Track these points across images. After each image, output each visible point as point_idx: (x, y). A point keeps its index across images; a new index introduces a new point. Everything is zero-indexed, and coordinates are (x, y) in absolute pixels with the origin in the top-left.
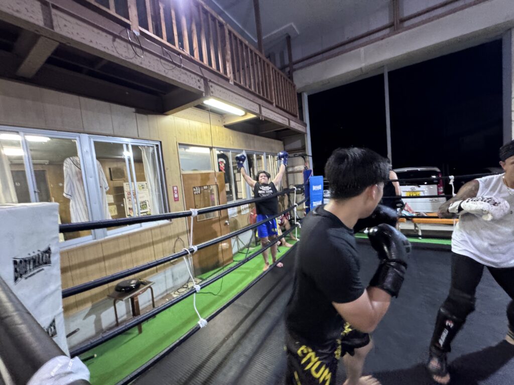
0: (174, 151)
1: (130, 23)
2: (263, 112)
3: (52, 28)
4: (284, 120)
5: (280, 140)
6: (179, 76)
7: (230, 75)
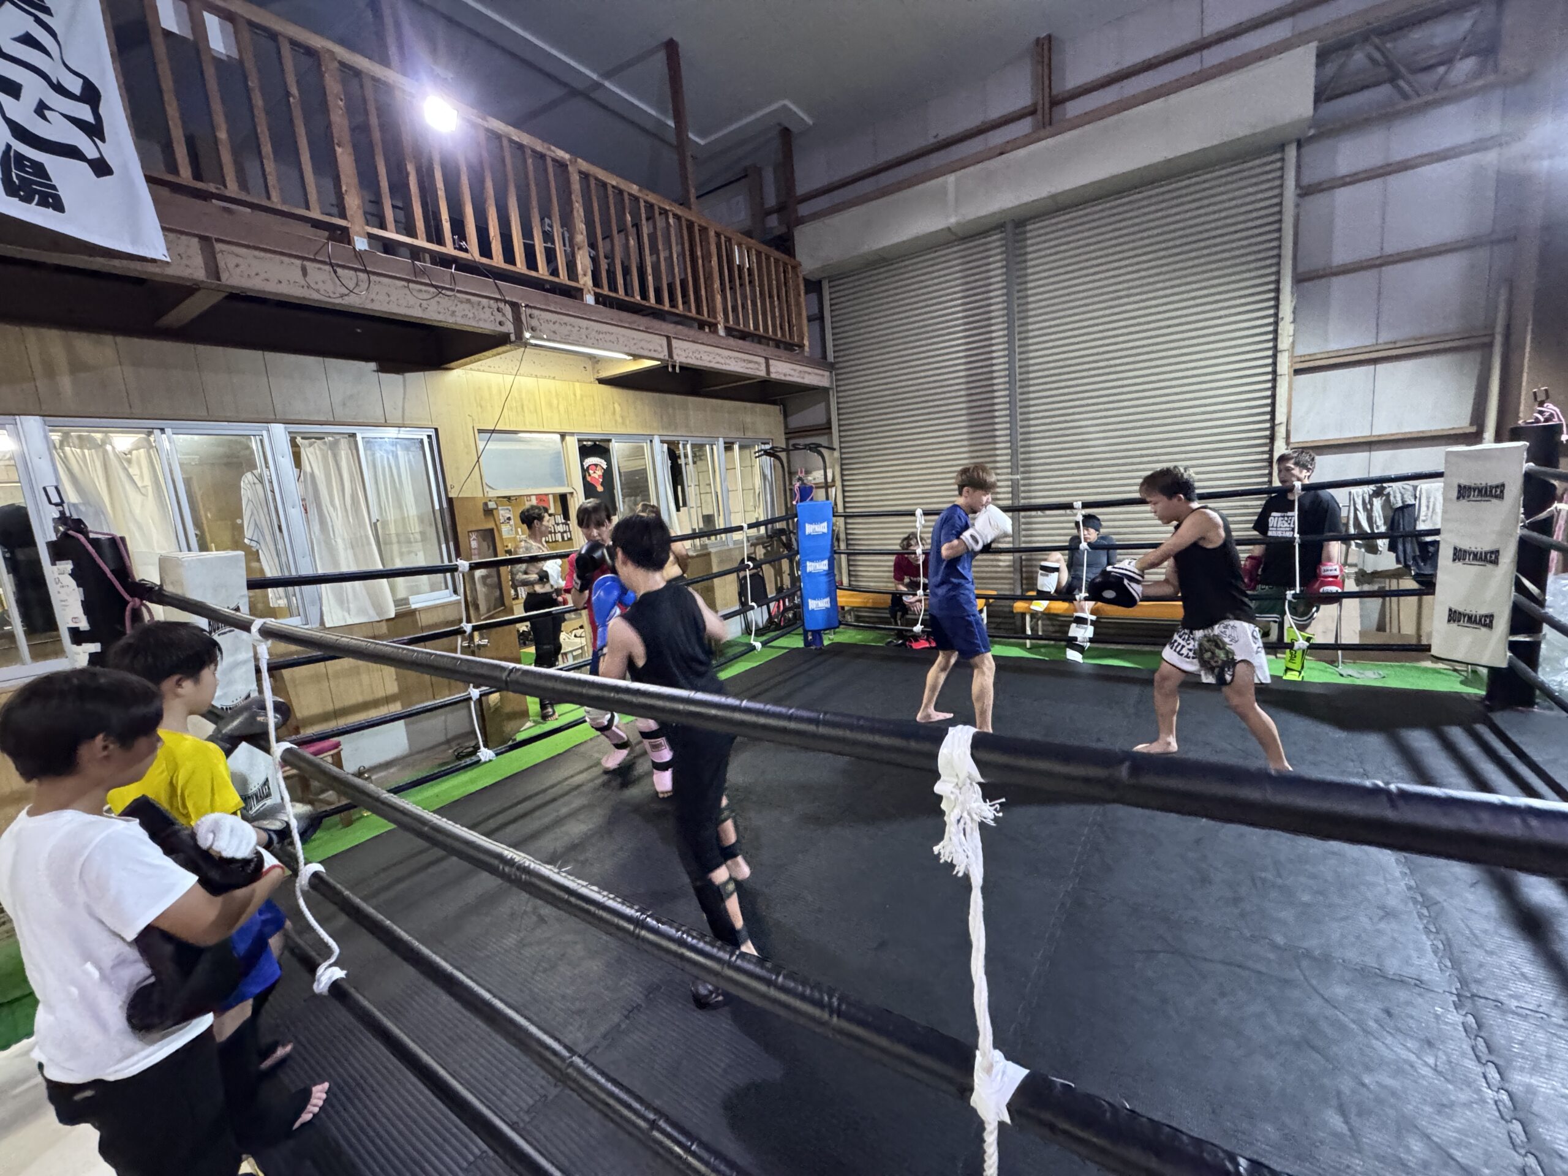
0: (468, 446)
1: (349, 225)
3: (219, 279)
4: (750, 362)
5: (773, 403)
6: (453, 308)
7: (586, 281)
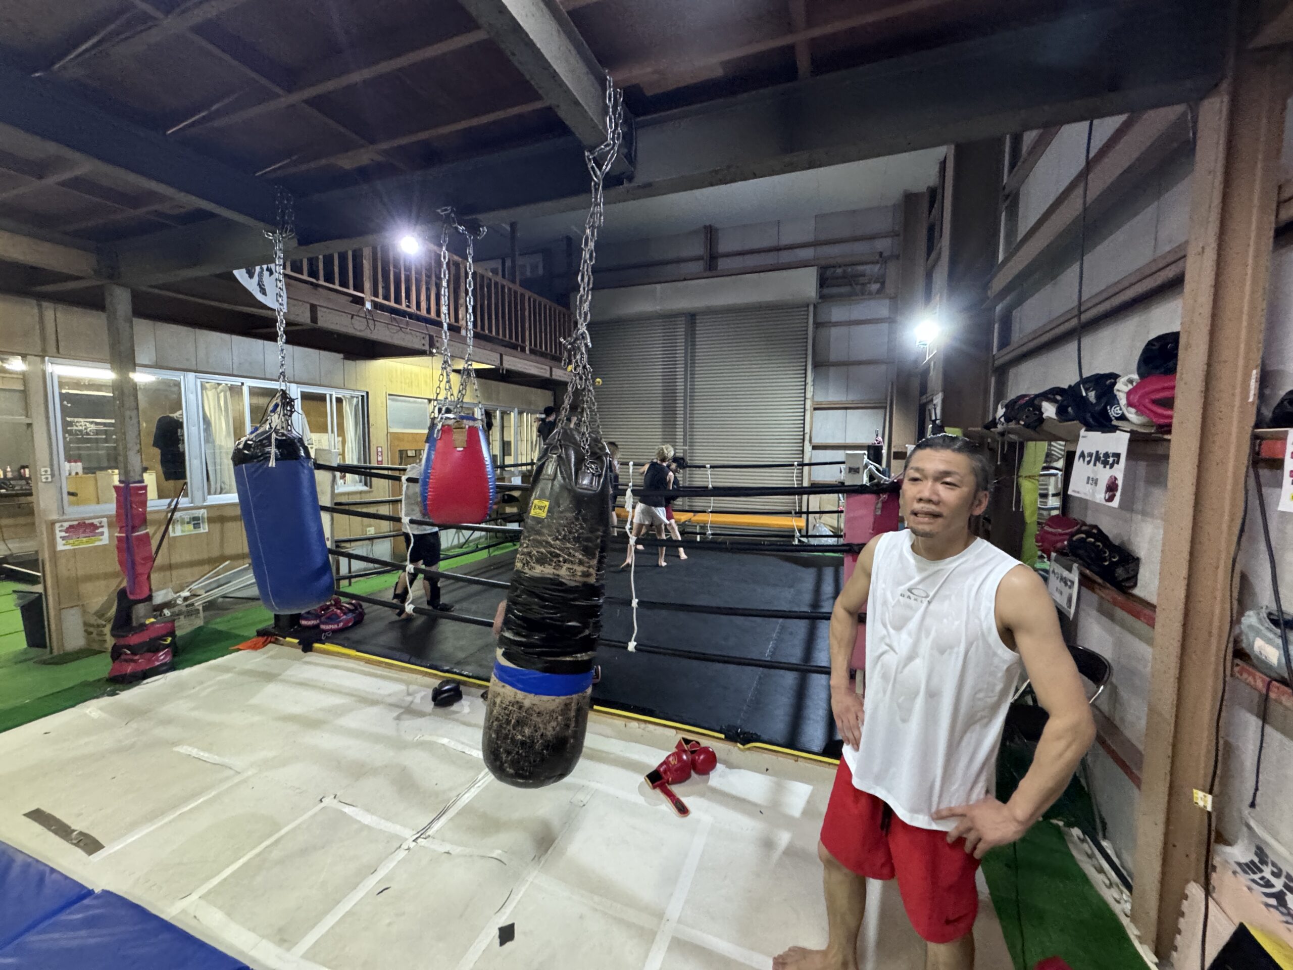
0: (382, 403)
1: (364, 297)
2: (504, 362)
3: (316, 323)
4: (542, 369)
6: (404, 337)
7: (463, 323)
